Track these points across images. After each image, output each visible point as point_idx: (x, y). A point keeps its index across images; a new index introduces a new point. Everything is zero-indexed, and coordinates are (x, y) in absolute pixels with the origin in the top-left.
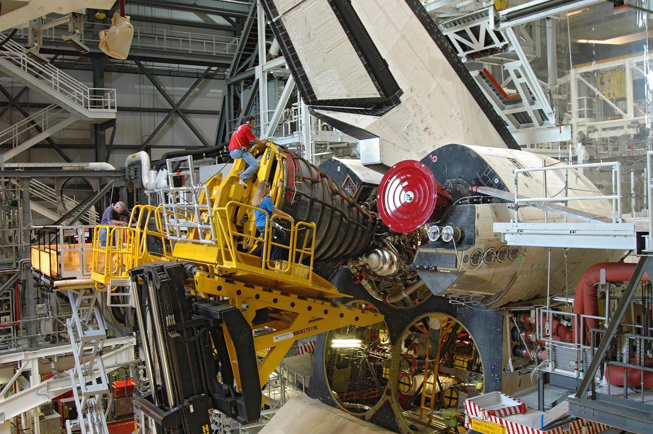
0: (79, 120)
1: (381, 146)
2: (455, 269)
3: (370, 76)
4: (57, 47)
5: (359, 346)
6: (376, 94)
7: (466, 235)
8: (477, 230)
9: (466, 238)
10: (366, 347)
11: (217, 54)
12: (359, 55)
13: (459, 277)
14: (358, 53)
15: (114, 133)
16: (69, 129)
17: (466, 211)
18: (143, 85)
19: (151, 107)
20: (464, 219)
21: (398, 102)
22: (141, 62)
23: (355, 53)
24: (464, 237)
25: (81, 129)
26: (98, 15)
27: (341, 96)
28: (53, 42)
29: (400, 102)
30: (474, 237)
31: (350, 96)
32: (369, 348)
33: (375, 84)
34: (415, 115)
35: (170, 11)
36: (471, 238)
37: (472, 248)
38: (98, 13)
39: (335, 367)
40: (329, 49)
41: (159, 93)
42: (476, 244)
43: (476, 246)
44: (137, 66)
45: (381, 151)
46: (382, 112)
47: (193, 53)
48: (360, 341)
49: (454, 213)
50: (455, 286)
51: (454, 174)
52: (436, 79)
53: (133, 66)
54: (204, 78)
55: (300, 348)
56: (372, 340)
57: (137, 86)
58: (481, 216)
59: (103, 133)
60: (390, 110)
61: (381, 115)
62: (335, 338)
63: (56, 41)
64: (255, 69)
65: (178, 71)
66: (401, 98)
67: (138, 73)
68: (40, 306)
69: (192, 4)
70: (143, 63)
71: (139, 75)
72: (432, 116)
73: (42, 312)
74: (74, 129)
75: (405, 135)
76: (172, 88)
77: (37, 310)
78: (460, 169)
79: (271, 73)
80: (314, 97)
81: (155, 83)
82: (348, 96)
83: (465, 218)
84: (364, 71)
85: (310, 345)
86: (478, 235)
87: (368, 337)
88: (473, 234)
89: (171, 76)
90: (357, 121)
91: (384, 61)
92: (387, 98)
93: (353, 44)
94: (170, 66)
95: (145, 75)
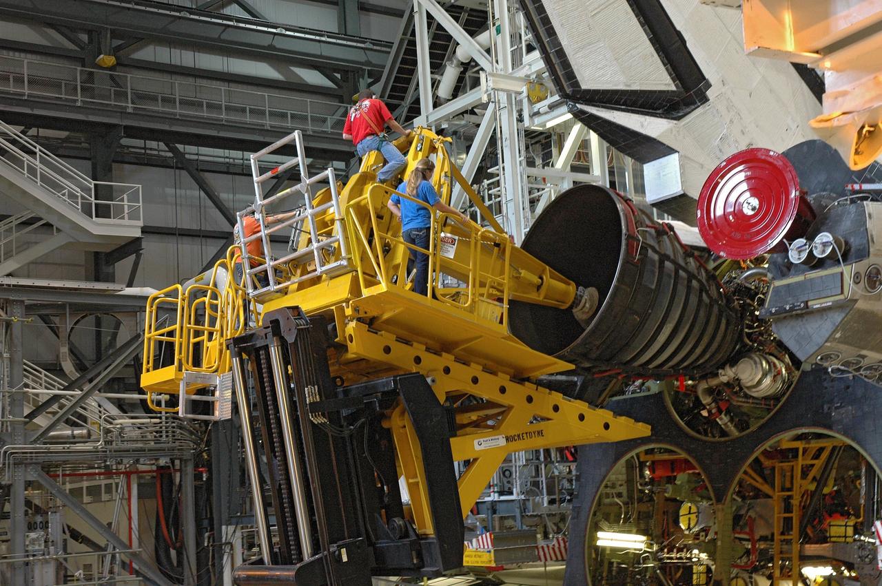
0: (71, 240)
1: (682, 167)
2: (841, 297)
3: (659, 56)
4: (32, 110)
5: (643, 546)
6: (669, 85)
7: (853, 245)
8: (872, 236)
9: (852, 250)
10: (655, 548)
11: (314, 132)
12: (640, 22)
13: (847, 314)
14: (639, 20)
15: (136, 264)
16: (47, 263)
17: (849, 213)
18: (180, 188)
19: (195, 227)
20: (846, 225)
21: (704, 99)
22: (178, 146)
23: (635, 20)
24: (850, 250)
25: (69, 265)
26: (103, 58)
27: (616, 85)
28: (26, 100)
29: (707, 100)
30: (867, 246)
31: (629, 86)
32: (661, 550)
33: (667, 69)
34: (731, 121)
35: (225, 58)
36: (861, 247)
37: (865, 262)
38: (102, 56)
39: (603, 582)
40: (595, 12)
41: (209, 203)
42: (871, 255)
43: (872, 259)
44: (170, 154)
45: (682, 174)
46: (680, 114)
47: (272, 129)
48: (644, 538)
49: (828, 221)
50: (838, 335)
51: (812, 188)
52: (760, 69)
53: (163, 154)
54: (288, 179)
55: (541, 550)
56: (663, 537)
57: (170, 191)
58: (874, 215)
59: (110, 270)
60: (693, 110)
61: (678, 118)
62: (602, 530)
63: (32, 99)
64: (413, 123)
65: (243, 165)
66: (709, 93)
67: (172, 168)
68: (33, 535)
69: (266, 45)
70: (180, 147)
71: (173, 170)
72: (757, 127)
73: (37, 547)
74: (56, 264)
75: (718, 152)
76: (231, 196)
77: (27, 543)
78: (822, 177)
79: (443, 127)
80: (576, 84)
81: (203, 186)
82: (627, 86)
83: (848, 223)
84: (649, 48)
85: (557, 545)
86: (873, 241)
87: (657, 532)
88: (865, 241)
89: (231, 173)
90: (642, 126)
91: (679, 34)
92: (687, 92)
93: (631, 6)
94: (227, 155)
95: (184, 173)
